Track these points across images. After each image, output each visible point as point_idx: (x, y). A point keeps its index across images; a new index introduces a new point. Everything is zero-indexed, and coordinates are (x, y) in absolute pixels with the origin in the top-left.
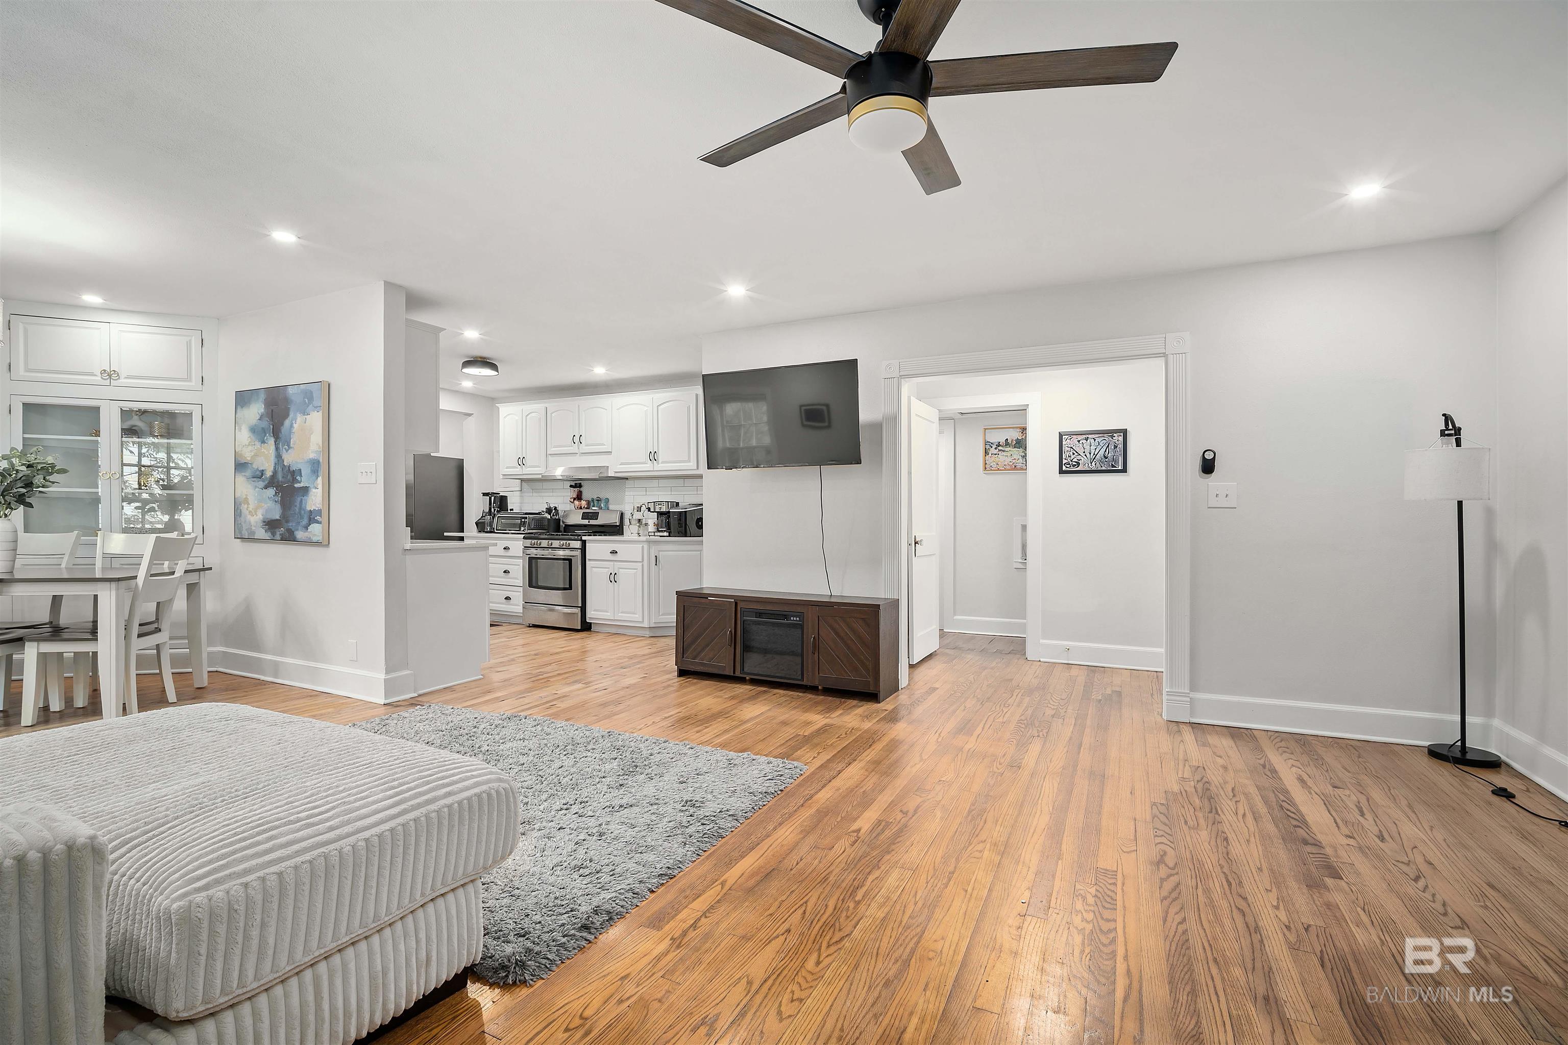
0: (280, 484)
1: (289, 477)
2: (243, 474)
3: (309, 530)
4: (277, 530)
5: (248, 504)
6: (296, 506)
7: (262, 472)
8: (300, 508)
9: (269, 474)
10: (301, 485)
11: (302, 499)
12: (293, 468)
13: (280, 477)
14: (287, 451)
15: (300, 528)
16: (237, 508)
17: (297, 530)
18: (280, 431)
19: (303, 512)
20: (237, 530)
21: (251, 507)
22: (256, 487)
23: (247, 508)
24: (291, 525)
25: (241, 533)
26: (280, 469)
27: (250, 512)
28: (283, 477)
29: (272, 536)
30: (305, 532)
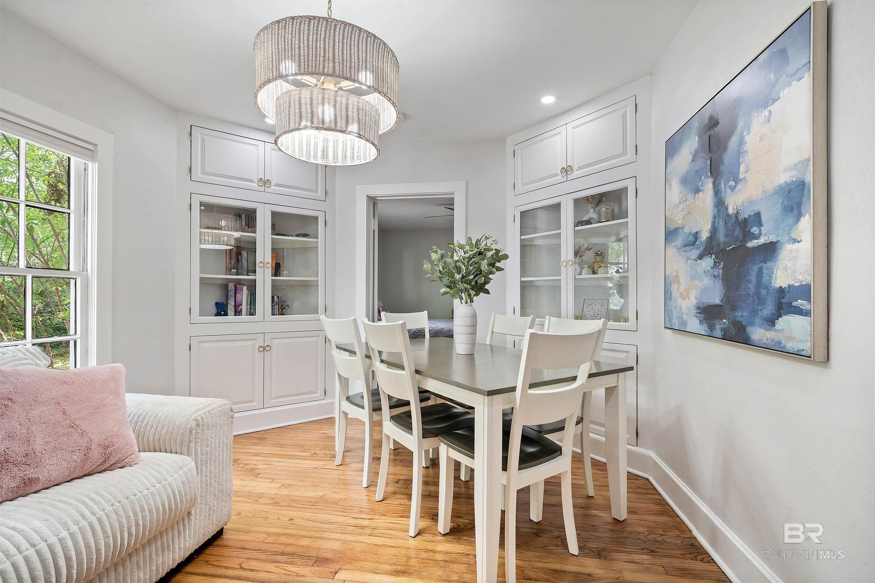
0: (722, 247)
1: (737, 232)
2: (673, 244)
3: (777, 327)
4: (717, 322)
5: (679, 283)
6: (750, 281)
7: (696, 235)
8: (759, 285)
9: (705, 235)
10: (762, 240)
11: (761, 268)
12: (745, 214)
13: (721, 237)
14: (733, 189)
15: (757, 321)
16: (668, 289)
17: (752, 324)
18: (720, 161)
19: (763, 292)
20: (667, 318)
21: (683, 287)
22: (688, 258)
23: (678, 288)
24: (742, 315)
25: (670, 321)
26: (722, 224)
27: (681, 294)
28: (726, 236)
29: (709, 331)
30: (767, 330)
